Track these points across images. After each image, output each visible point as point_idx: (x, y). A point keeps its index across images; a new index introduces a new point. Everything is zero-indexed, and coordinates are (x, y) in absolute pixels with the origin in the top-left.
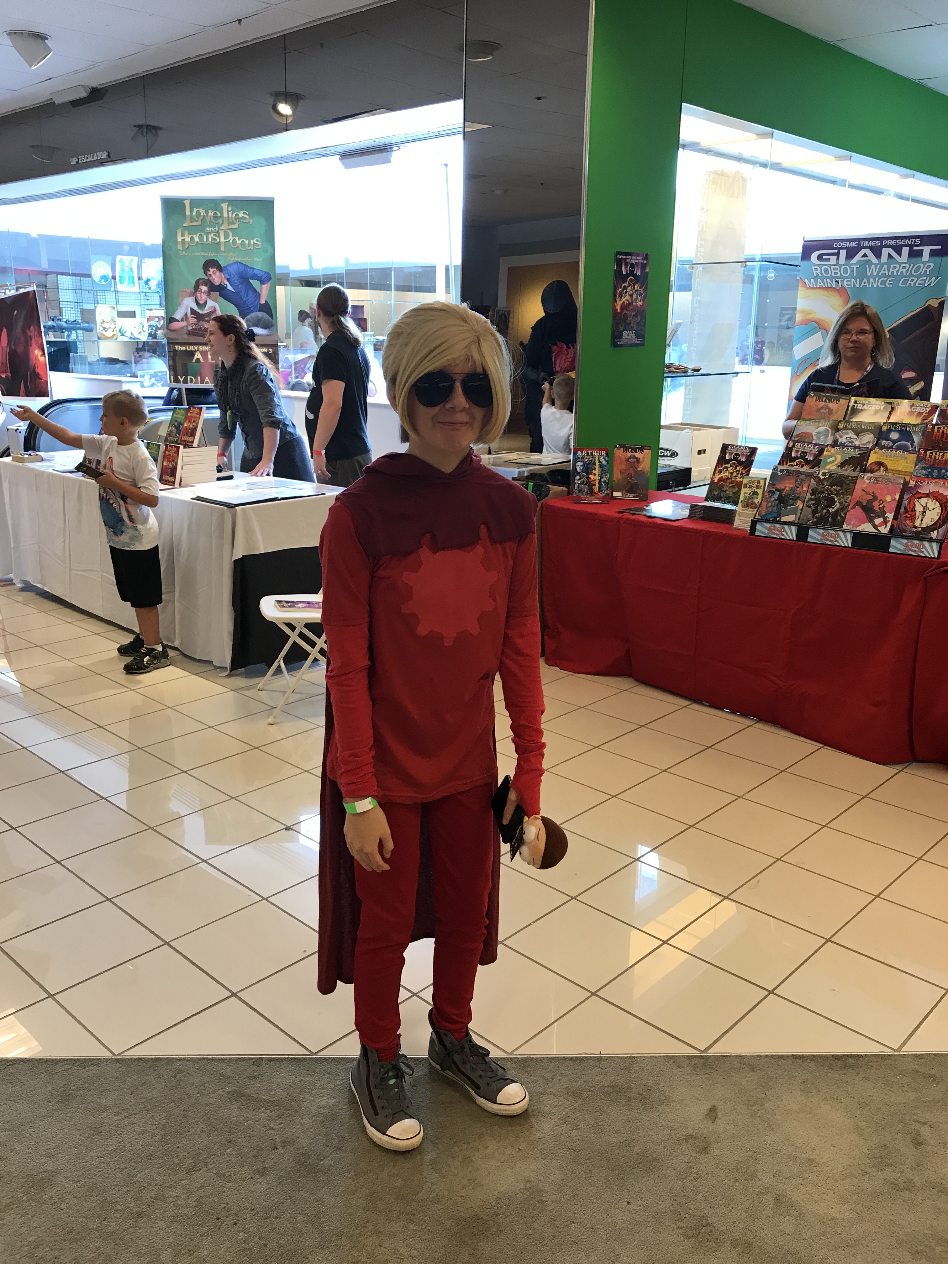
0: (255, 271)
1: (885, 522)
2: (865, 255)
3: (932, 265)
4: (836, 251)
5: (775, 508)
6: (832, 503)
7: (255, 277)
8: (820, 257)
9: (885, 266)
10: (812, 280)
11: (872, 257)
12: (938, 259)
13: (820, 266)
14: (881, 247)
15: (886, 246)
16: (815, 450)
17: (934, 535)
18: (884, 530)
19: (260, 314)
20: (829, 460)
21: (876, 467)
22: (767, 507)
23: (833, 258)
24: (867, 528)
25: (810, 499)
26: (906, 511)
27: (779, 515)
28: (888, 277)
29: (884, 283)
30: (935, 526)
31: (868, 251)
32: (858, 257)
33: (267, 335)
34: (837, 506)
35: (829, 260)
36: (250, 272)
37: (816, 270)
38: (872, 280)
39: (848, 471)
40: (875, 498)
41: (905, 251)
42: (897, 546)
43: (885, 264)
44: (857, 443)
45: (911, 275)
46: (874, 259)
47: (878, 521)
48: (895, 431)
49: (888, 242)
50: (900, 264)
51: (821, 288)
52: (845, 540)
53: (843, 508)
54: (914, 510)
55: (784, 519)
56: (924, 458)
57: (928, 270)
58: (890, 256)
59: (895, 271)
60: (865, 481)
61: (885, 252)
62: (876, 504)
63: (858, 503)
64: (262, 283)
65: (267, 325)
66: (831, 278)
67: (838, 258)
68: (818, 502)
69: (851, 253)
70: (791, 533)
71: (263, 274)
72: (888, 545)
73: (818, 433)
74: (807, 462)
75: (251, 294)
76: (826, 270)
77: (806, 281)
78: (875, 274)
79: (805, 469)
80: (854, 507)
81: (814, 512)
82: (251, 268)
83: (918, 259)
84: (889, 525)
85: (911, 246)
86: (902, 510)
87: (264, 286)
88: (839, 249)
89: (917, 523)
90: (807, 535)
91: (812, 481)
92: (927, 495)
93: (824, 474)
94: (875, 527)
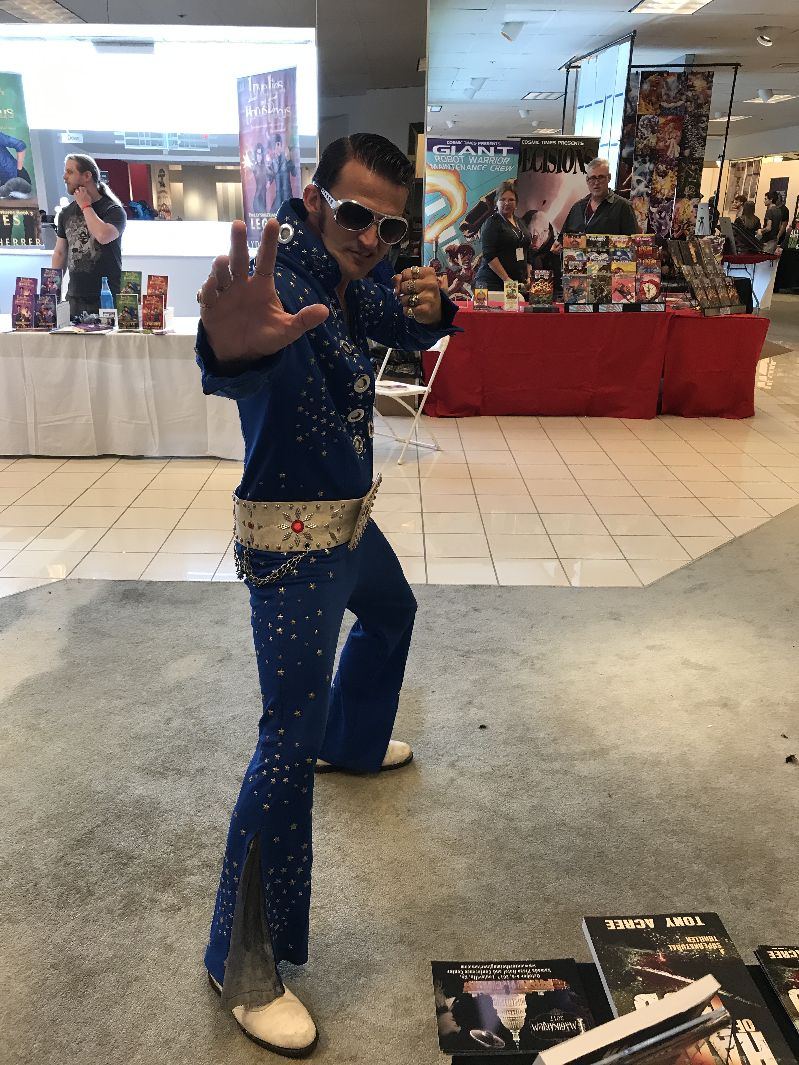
0: (11, 140)
1: (632, 297)
2: (467, 150)
3: (509, 159)
4: (449, 146)
5: (573, 297)
6: (603, 291)
7: (11, 145)
8: (439, 150)
9: (481, 158)
10: (435, 165)
11: (471, 151)
12: (512, 155)
13: (440, 155)
14: (478, 146)
15: (480, 145)
16: (581, 264)
17: (657, 300)
18: (633, 301)
19: (19, 180)
20: (592, 268)
21: (617, 270)
22: (568, 297)
23: (448, 151)
24: (624, 301)
25: (591, 290)
26: (640, 291)
27: (576, 300)
28: (483, 164)
29: (480, 168)
30: (656, 297)
31: (469, 148)
32: (463, 151)
33: (27, 199)
34: (606, 292)
35: (445, 152)
36: (6, 141)
37: (437, 158)
38: (473, 166)
39: (604, 273)
40: (623, 286)
41: (492, 149)
42: (644, 308)
43: (480, 156)
44: (600, 259)
45: (497, 164)
46: (473, 153)
47: (629, 297)
48: (619, 251)
49: (482, 143)
50: (490, 157)
51: (441, 169)
52: (619, 309)
53: (609, 292)
54: (643, 290)
55: (579, 302)
56: (642, 263)
57: (507, 161)
58: (483, 152)
59: (487, 161)
60: (616, 278)
61: (480, 149)
62: (625, 289)
63: (616, 289)
64: (18, 150)
65: (26, 190)
66: (447, 163)
67: (451, 151)
68: (596, 291)
69: (459, 149)
70: (590, 309)
71: (17, 142)
72: (640, 308)
73: (577, 255)
74: (579, 271)
75: (9, 160)
76: (444, 158)
77: (431, 165)
78: (475, 162)
79: (580, 274)
80: (614, 292)
81: (595, 296)
82: (6, 136)
83: (500, 155)
84: (634, 298)
85: (495, 147)
86: (638, 291)
87: (20, 154)
88: (451, 145)
89: (647, 296)
90: (598, 309)
91: (589, 280)
92: (648, 282)
93: (595, 276)
94: (628, 300)
